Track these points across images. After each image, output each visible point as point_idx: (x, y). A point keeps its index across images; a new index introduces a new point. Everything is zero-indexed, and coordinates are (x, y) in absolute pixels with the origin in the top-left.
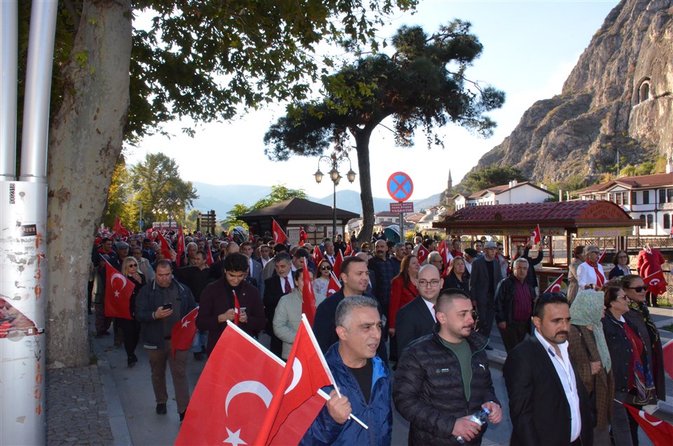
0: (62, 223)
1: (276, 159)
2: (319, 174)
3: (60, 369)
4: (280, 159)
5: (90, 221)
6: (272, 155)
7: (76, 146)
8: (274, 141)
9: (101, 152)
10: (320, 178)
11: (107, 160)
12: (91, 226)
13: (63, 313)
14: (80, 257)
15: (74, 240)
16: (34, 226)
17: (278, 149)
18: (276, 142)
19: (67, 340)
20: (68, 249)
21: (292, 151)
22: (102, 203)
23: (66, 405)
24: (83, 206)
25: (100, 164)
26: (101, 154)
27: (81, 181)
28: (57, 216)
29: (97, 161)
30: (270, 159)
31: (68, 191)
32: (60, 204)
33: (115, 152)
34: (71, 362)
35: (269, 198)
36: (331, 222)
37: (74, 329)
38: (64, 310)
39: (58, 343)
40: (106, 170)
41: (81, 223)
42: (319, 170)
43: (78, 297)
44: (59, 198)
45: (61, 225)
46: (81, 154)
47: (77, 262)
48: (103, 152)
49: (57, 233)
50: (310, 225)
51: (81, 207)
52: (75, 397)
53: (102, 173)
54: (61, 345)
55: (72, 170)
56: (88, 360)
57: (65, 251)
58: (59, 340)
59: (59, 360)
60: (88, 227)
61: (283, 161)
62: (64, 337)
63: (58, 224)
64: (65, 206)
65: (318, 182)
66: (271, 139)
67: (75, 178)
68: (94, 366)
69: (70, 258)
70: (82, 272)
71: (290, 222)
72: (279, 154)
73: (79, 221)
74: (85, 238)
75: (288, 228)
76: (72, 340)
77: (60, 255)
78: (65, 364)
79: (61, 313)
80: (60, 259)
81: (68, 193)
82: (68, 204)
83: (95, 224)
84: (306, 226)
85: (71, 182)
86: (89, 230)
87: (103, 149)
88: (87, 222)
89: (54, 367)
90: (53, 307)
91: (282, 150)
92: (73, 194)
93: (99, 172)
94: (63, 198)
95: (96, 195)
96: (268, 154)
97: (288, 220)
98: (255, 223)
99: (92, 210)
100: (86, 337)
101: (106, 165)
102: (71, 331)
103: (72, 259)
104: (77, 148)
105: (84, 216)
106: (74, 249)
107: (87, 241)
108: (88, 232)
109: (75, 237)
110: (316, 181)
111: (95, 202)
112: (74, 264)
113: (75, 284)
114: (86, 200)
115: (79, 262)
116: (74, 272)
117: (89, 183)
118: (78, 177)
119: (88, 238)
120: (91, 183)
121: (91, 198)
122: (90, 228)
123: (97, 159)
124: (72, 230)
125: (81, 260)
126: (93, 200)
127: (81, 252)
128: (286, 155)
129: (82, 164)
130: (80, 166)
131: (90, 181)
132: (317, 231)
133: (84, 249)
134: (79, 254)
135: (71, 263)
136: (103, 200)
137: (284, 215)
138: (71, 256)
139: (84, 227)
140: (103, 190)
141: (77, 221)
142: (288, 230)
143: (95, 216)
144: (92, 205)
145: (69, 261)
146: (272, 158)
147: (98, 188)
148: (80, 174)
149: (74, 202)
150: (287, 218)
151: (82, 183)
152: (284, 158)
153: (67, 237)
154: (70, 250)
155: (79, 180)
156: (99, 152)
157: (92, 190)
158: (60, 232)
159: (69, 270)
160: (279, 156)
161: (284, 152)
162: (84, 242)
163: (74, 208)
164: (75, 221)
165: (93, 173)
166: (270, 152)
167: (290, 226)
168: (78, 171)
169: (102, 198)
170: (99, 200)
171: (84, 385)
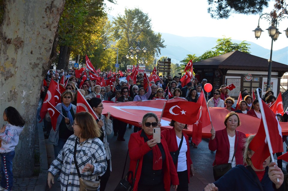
0: (17, 64)
1: (218, 16)
2: (258, 30)
4: (221, 17)
6: (215, 14)
7: (27, 4)
9: (46, 9)
10: (258, 34)
11: (51, 16)
12: (40, 69)
14: (31, 92)
15: (26, 79)
17: (220, 8)
18: (219, 1)
20: (21, 85)
21: (233, 9)
22: (47, 51)
24: (33, 53)
25: (46, 19)
26: (46, 12)
27: (32, 32)
28: (13, 59)
29: (43, 17)
30: (212, 16)
31: (22, 40)
32: (16, 50)
33: (58, 10)
34: (16, 173)
35: (215, 50)
36: (266, 73)
37: (21, 147)
40: (50, 25)
41: (31, 66)
42: (258, 27)
44: (15, 45)
45: (16, 66)
46: (31, 10)
47: (28, 96)
48: (48, 9)
49: (13, 73)
50: (247, 75)
51: (32, 53)
53: (47, 27)
55: (24, 23)
56: (31, 173)
57: (19, 86)
60: (37, 69)
61: (224, 19)
63: (14, 66)
64: (19, 51)
65: (257, 37)
67: (27, 30)
68: (35, 178)
69: (22, 92)
70: (31, 104)
71: (229, 72)
72: (221, 13)
73: (31, 64)
74: (35, 77)
75: (226, 77)
77: (14, 89)
80: (15, 93)
81: (22, 41)
82: (22, 50)
83: (43, 67)
84: (243, 76)
85: (24, 33)
86: (38, 71)
87: (48, 7)
88: (36, 65)
91: (223, 8)
92: (25, 42)
93: (45, 26)
95: (43, 44)
96: (211, 12)
97: (227, 70)
98: (201, 71)
99: (40, 56)
103: (24, 93)
104: (28, 6)
105: (34, 61)
106: (25, 86)
107: (37, 80)
108: (37, 73)
109: (27, 76)
110: (255, 36)
111: (43, 50)
112: (25, 97)
113: (25, 112)
114: (36, 48)
115: (29, 96)
116: (25, 103)
117: (38, 34)
118: (29, 30)
119: (37, 78)
120: (39, 35)
121: (40, 47)
122: (39, 70)
123: (43, 16)
124: (25, 71)
125: (31, 95)
126: (41, 48)
127: (32, 88)
128: (226, 13)
129: (32, 19)
130: (31, 21)
131: (38, 33)
132: (253, 81)
133: (34, 86)
134: (30, 90)
135: (23, 96)
136: (49, 49)
137: (224, 65)
138: (24, 91)
139: (34, 69)
140: (48, 40)
141: (29, 64)
142: (227, 79)
143: (43, 61)
144: (40, 52)
145: (22, 95)
146: (214, 16)
147: (45, 39)
148: (31, 27)
149: (27, 49)
150: (226, 69)
151: (33, 34)
152: (224, 16)
153: (21, 76)
154: (22, 86)
155: (30, 31)
156: (45, 10)
157: (40, 40)
158: (16, 72)
159: (21, 102)
160: (221, 14)
161: (225, 11)
162: (34, 80)
163: (27, 53)
164: (27, 63)
165: (41, 27)
166: (213, 11)
167: (228, 76)
168: (29, 24)
169: (48, 47)
170: (46, 48)
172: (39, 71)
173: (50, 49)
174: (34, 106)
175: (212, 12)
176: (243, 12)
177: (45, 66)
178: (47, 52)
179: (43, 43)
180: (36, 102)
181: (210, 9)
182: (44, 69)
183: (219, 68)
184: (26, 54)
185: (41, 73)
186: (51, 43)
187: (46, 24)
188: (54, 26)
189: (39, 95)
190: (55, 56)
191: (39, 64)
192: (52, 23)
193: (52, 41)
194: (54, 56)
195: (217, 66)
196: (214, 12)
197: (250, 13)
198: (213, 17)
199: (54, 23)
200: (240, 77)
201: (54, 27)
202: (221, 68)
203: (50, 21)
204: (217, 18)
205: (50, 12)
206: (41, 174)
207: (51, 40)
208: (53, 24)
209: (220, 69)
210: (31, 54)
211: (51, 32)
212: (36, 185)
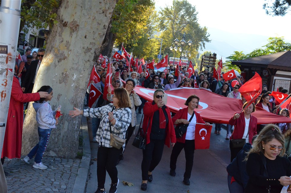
0: (71, 48)
1: (274, 13)
3: (53, 157)
4: (277, 14)
6: (271, 10)
11: (108, 2)
12: (92, 54)
14: (81, 76)
15: (78, 62)
16: (7, 47)
17: (277, 4)
19: (61, 136)
20: (72, 68)
22: (101, 37)
23: (44, 185)
24: (87, 37)
25: (103, 4)
27: (88, 17)
28: (68, 42)
29: (101, 3)
31: (78, 24)
32: (71, 33)
34: (61, 153)
35: (265, 48)
37: (68, 129)
38: (63, 114)
39: (55, 138)
40: (106, 11)
41: (84, 50)
44: (71, 28)
45: (70, 49)
47: (78, 79)
49: (66, 55)
51: (85, 37)
52: (53, 180)
53: (103, 12)
54: (56, 139)
55: (81, 7)
56: (75, 155)
57: (70, 69)
58: (56, 136)
59: (53, 151)
61: (280, 16)
62: (60, 134)
63: (68, 49)
64: (74, 35)
67: (84, 14)
68: (78, 161)
69: (73, 75)
70: (81, 87)
71: (278, 72)
72: (277, 10)
73: (84, 48)
74: (86, 62)
75: (275, 78)
76: (65, 137)
77: (66, 72)
78: (57, 154)
80: (66, 75)
81: (78, 25)
82: (77, 34)
83: (95, 52)
85: (81, 17)
86: (90, 56)
88: (89, 50)
89: (49, 155)
91: (281, 5)
92: (81, 26)
93: (102, 12)
96: (266, 8)
97: (276, 70)
98: (247, 69)
99: (93, 41)
100: (76, 137)
101: (107, 6)
102: (66, 130)
103: (75, 76)
105: (87, 45)
106: (77, 69)
107: (88, 65)
108: (89, 58)
109: (79, 60)
111: (97, 35)
112: (76, 81)
113: (74, 95)
114: (90, 33)
115: (79, 79)
116: (75, 86)
117: (94, 19)
118: (86, 14)
119: (89, 62)
120: (95, 20)
121: (94, 31)
122: (90, 54)
123: (101, 1)
124: (78, 54)
125: (81, 78)
126: (95, 33)
127: (82, 72)
128: (283, 10)
129: (89, 4)
130: (88, 5)
131: (94, 18)
133: (84, 70)
134: (80, 73)
135: (74, 79)
136: (103, 34)
137: (274, 65)
138: (75, 74)
140: (103, 26)
141: (82, 48)
142: (275, 80)
143: (96, 46)
144: (94, 37)
145: (72, 78)
146: (269, 12)
147: (100, 24)
148: (87, 11)
149: (81, 32)
150: (276, 69)
151: (88, 19)
152: (281, 13)
153: (73, 59)
154: (74, 70)
155: (86, 16)
157: (95, 25)
158: (69, 55)
159: (71, 85)
161: (282, 7)
162: (85, 65)
163: (81, 37)
164: (80, 47)
165: (97, 12)
166: (268, 7)
167: (277, 76)
168: (86, 9)
169: (102, 32)
170: (99, 34)
171: (63, 173)
172: (91, 56)
173: (104, 34)
174: (83, 90)
175: (268, 9)
177: (97, 51)
180: (85, 86)
181: (265, 5)
182: (96, 54)
183: (268, 67)
184: (80, 38)
185: (92, 58)
186: (105, 29)
187: (102, 9)
188: (110, 12)
189: (88, 79)
190: (107, 42)
191: (91, 49)
192: (109, 9)
193: (106, 27)
194: (106, 42)
195: (267, 65)
196: (270, 8)
198: (268, 13)
199: (110, 9)
201: (110, 13)
202: (271, 68)
204: (272, 15)
206: (84, 157)
207: (105, 26)
208: (109, 10)
209: (269, 68)
211: (106, 17)
212: (79, 167)
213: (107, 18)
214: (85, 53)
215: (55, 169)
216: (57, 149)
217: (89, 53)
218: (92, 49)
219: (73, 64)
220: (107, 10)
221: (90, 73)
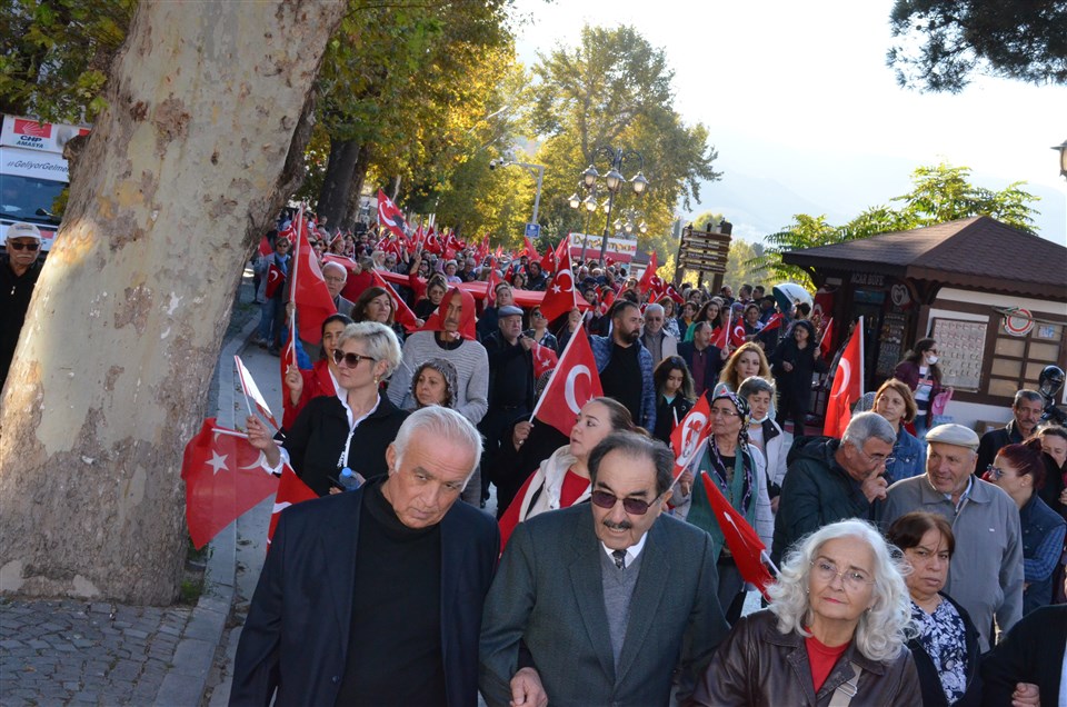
0: (161, 197)
1: (924, 83)
3: (84, 599)
4: (936, 84)
5: (235, 203)
6: (914, 72)
8: (925, 22)
9: (281, 8)
11: (297, 35)
12: (239, 220)
13: (122, 446)
14: (198, 300)
15: (186, 252)
17: (936, 51)
18: (932, 26)
19: (120, 523)
20: (166, 272)
21: (985, 61)
22: (272, 159)
24: (220, 159)
25: (277, 43)
26: (279, 15)
27: (223, 86)
28: (147, 177)
29: (268, 36)
30: (902, 80)
31: (186, 110)
32: (160, 144)
33: (323, 14)
34: (118, 585)
35: (901, 207)
37: (146, 496)
38: (128, 441)
39: (95, 528)
40: (291, 65)
41: (209, 206)
43: (175, 411)
44: (161, 127)
45: (156, 202)
46: (227, 7)
47: (186, 315)
48: (287, 8)
49: (142, 225)
50: (1013, 312)
51: (214, 160)
52: (74, 686)
53: (280, 71)
54: (100, 534)
55: (199, 50)
56: (170, 591)
57: (157, 277)
58: (99, 520)
59: (87, 576)
60: (227, 220)
62: (115, 514)
63: (148, 200)
64: (173, 150)
66: (914, 18)
67: (207, 76)
68: (182, 613)
69: (168, 297)
70: (196, 343)
71: (944, 294)
72: (936, 70)
73: (207, 199)
74: (217, 249)
75: (934, 313)
76: (134, 526)
77: (141, 285)
78: (103, 589)
79: (117, 446)
80: (142, 298)
81: (185, 116)
82: (182, 147)
83: (250, 215)
84: (996, 314)
85: (196, 86)
86: (230, 228)
88: (226, 205)
89: (70, 592)
90: (100, 425)
91: (947, 54)
92: (197, 120)
93: (273, 68)
94: (171, 127)
96: (897, 65)
97: (937, 286)
98: (838, 282)
99: (243, 174)
100: (176, 525)
101: (293, 50)
102: (137, 499)
103: (175, 302)
105: (220, 189)
106: (182, 276)
107: (223, 259)
108: (228, 236)
109: (188, 242)
110: (1060, 169)
111: (255, 153)
112: (177, 319)
113: (170, 372)
114: (231, 144)
115: (191, 314)
116: (174, 338)
117: (243, 96)
118: (216, 76)
119: (226, 251)
120: (247, 97)
121: (244, 140)
122: (233, 223)
123: (269, 30)
124: (185, 222)
125: (198, 310)
126: (249, 146)
127: (201, 289)
128: (957, 73)
129: (227, 38)
130: (224, 43)
131: (244, 91)
132: (1033, 336)
133: (210, 281)
134: (195, 292)
135: (170, 312)
136: (277, 150)
137: (928, 268)
138: (173, 294)
139: (218, 219)
140: (278, 120)
141: (200, 198)
142: (934, 319)
143: (253, 191)
144: (244, 159)
145: (165, 307)
146: (907, 78)
147: (267, 114)
148: (220, 65)
149: (199, 143)
150: (936, 281)
151: (225, 92)
152: (949, 82)
153: (168, 240)
154: (170, 278)
155: (218, 82)
156: (276, 9)
157: (249, 116)
158: (151, 223)
159: (160, 333)
160: (935, 75)
161: (951, 63)
162: (214, 260)
163: (197, 160)
164: (195, 197)
165: (256, 69)
166: (906, 60)
167: (940, 308)
168: (216, 56)
169: (274, 143)
170: (265, 148)
171: (117, 658)
172: (234, 228)
173: (282, 150)
174: (206, 351)
175: (903, 66)
176: (1024, 75)
177: (259, 212)
178: (267, 164)
179: (257, 130)
180: (212, 339)
181: (893, 53)
182: (253, 223)
183: (908, 276)
184: (195, 163)
185: (241, 236)
186: (288, 130)
187: (274, 60)
188: (305, 69)
189: (226, 313)
190: (298, 179)
192: (299, 58)
193: (288, 126)
194: (294, 179)
195: (903, 268)
196: (909, 65)
197: (1049, 79)
198: (903, 82)
199: (304, 61)
200: (986, 318)
201: (304, 74)
202: (917, 277)
203: (290, 51)
204: (918, 89)
205: (296, 21)
206: (207, 600)
207: (286, 120)
208: (301, 62)
209: (912, 279)
210: (211, 164)
211: (289, 89)
212: (182, 637)
213: (295, 93)
214: (213, 216)
215: (87, 643)
216: (101, 571)
217: (228, 217)
218: (240, 201)
219: (169, 256)
220: (293, 61)
221: (230, 291)
